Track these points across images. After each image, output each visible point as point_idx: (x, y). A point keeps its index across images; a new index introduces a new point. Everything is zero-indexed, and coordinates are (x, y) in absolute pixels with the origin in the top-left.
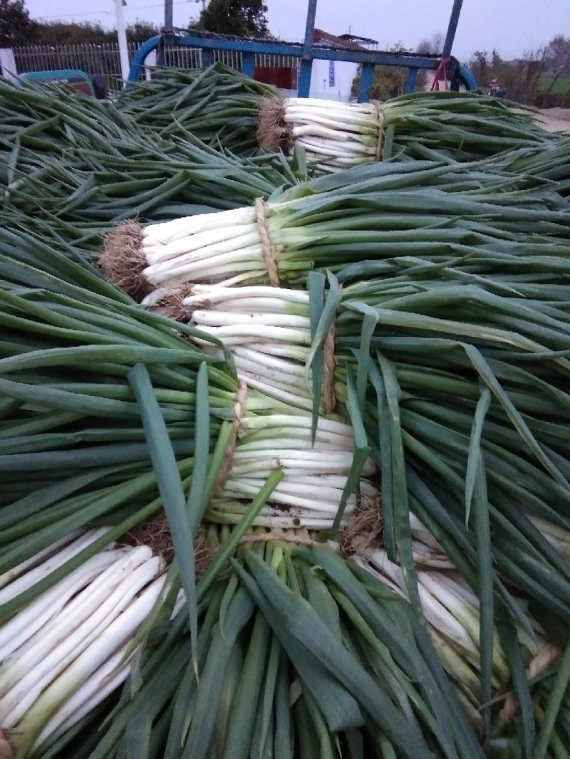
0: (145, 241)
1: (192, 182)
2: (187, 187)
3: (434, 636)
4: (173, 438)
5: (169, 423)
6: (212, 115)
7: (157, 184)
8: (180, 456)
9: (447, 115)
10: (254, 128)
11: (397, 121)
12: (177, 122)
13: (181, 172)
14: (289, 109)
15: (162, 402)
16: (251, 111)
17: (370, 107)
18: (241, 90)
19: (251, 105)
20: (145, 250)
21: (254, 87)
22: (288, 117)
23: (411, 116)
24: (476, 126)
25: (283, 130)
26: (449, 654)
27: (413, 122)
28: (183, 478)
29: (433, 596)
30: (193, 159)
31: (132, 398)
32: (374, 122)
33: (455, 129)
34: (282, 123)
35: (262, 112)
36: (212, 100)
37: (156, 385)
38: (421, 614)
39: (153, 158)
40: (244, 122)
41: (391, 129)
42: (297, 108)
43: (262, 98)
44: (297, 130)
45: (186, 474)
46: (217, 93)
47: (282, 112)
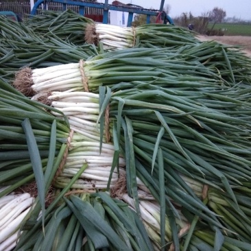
0: (33, 75)
1: (55, 54)
2: (53, 55)
3: (145, 224)
4: (40, 149)
5: (38, 143)
6: (66, 30)
7: (40, 54)
8: (43, 157)
9: (160, 33)
10: (84, 35)
11: (140, 34)
12: (51, 32)
13: (50, 49)
14: (97, 28)
15: (36, 134)
16: (83, 29)
17: (130, 29)
18: (78, 20)
19: (82, 26)
20: (33, 78)
21: (84, 20)
22: (97, 31)
23: (146, 33)
24: (171, 37)
25: (95, 36)
26: (151, 231)
27: (146, 35)
28: (43, 167)
29: (146, 209)
30: (56, 45)
31: (23, 132)
32: (132, 34)
33: (163, 38)
34: (95, 33)
35: (87, 29)
36: (66, 24)
37: (33, 128)
38: (140, 216)
39: (39, 44)
40: (79, 32)
41: (138, 37)
42: (101, 28)
43: (87, 24)
44: (101, 37)
45: (44, 165)
46: (68, 21)
47: (95, 29)
